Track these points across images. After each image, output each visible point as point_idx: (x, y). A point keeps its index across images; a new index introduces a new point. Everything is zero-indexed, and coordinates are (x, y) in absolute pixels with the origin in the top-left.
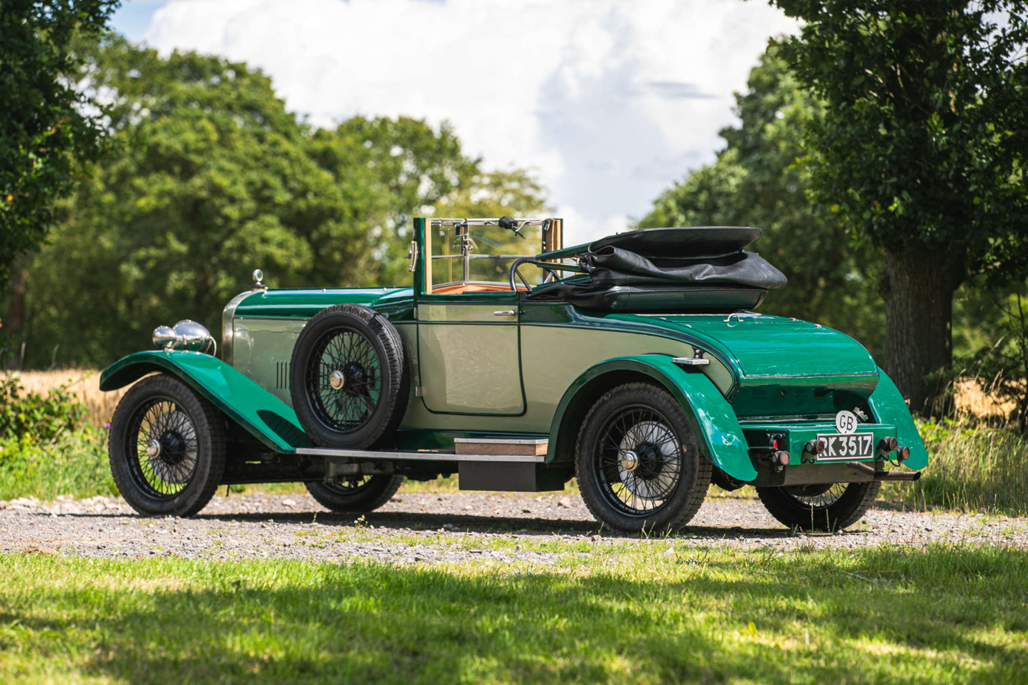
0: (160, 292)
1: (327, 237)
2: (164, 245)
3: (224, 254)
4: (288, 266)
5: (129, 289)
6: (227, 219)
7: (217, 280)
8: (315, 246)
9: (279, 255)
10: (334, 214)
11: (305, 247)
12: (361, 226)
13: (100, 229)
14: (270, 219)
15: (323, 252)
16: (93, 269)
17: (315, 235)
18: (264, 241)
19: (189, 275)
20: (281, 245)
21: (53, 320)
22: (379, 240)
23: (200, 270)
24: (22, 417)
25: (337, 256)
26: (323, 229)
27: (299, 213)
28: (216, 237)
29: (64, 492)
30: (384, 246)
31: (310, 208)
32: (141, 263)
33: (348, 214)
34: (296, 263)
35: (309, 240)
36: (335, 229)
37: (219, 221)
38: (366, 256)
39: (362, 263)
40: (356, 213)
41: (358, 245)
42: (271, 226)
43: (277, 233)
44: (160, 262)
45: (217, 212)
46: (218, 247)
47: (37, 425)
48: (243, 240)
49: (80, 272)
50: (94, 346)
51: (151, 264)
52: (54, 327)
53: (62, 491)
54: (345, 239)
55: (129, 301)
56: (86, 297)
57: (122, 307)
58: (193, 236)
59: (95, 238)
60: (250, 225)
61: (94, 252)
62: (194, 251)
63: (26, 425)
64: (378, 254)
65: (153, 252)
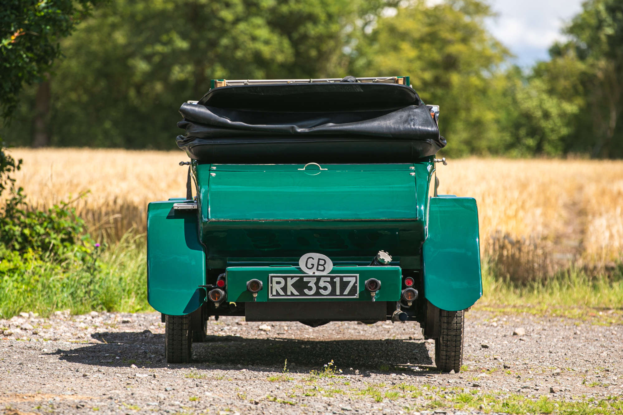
0: (165, 80)
1: (305, 37)
2: (169, 42)
3: (220, 50)
4: (273, 60)
5: (137, 78)
6: (223, 21)
7: (213, 71)
8: (295, 44)
9: (266, 51)
10: (312, 18)
11: (286, 43)
12: (334, 28)
13: (114, 27)
14: (258, 21)
15: (302, 48)
16: (107, 61)
17: (295, 36)
18: (254, 39)
19: (189, 68)
20: (267, 42)
21: (73, 103)
22: (349, 37)
23: (199, 63)
24: (27, 231)
25: (313, 53)
26: (302, 30)
27: (283, 17)
28: (212, 35)
29: (62, 307)
30: (354, 43)
31: (291, 13)
32: (148, 58)
33: (323, 17)
34: (280, 58)
35: (290, 38)
36: (313, 30)
37: (217, 23)
38: (338, 52)
39: (334, 58)
40: (330, 17)
41: (332, 43)
42: (259, 27)
43: (264, 33)
44: (164, 56)
45: (214, 14)
46: (213, 44)
47: (40, 238)
48: (234, 39)
49: (97, 65)
50: (108, 125)
51: (157, 59)
52: (75, 110)
53: (60, 305)
54: (321, 39)
55: (139, 88)
56: (103, 83)
57: (132, 93)
58: (194, 35)
59: (110, 35)
60: (242, 26)
61: (109, 46)
62: (194, 47)
63: (30, 238)
64: (347, 50)
65: (159, 48)
